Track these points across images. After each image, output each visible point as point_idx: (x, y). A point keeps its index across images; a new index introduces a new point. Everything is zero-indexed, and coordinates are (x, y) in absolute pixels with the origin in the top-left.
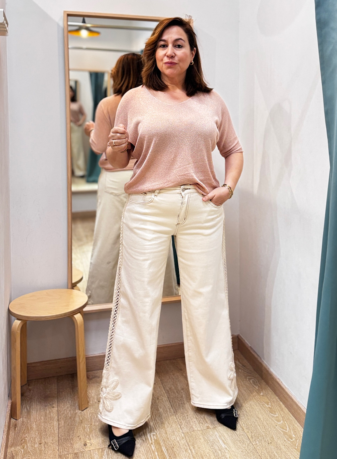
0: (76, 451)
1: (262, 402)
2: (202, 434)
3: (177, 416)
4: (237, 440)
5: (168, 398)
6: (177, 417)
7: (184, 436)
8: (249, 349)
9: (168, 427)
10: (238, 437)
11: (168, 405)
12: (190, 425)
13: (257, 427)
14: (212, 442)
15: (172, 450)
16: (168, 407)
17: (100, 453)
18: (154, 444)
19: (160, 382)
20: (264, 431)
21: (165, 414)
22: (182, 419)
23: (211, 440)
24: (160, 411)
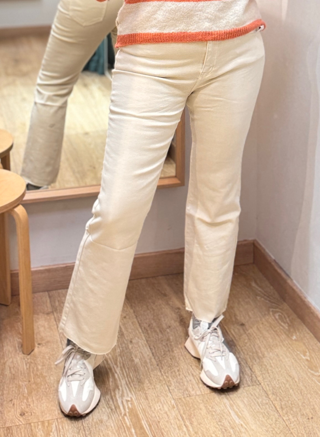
0: (8, 424)
1: (296, 350)
2: (203, 401)
3: (162, 370)
4: (258, 412)
5: (147, 341)
6: (163, 373)
7: (174, 404)
8: (273, 264)
9: (149, 389)
10: (260, 407)
11: (148, 353)
12: (184, 387)
13: (289, 391)
14: (218, 415)
15: (158, 427)
16: (148, 355)
17: (46, 428)
18: (129, 416)
19: (133, 315)
20: (301, 397)
21: (144, 366)
22: (171, 377)
23: (218, 411)
24: (136, 363)
